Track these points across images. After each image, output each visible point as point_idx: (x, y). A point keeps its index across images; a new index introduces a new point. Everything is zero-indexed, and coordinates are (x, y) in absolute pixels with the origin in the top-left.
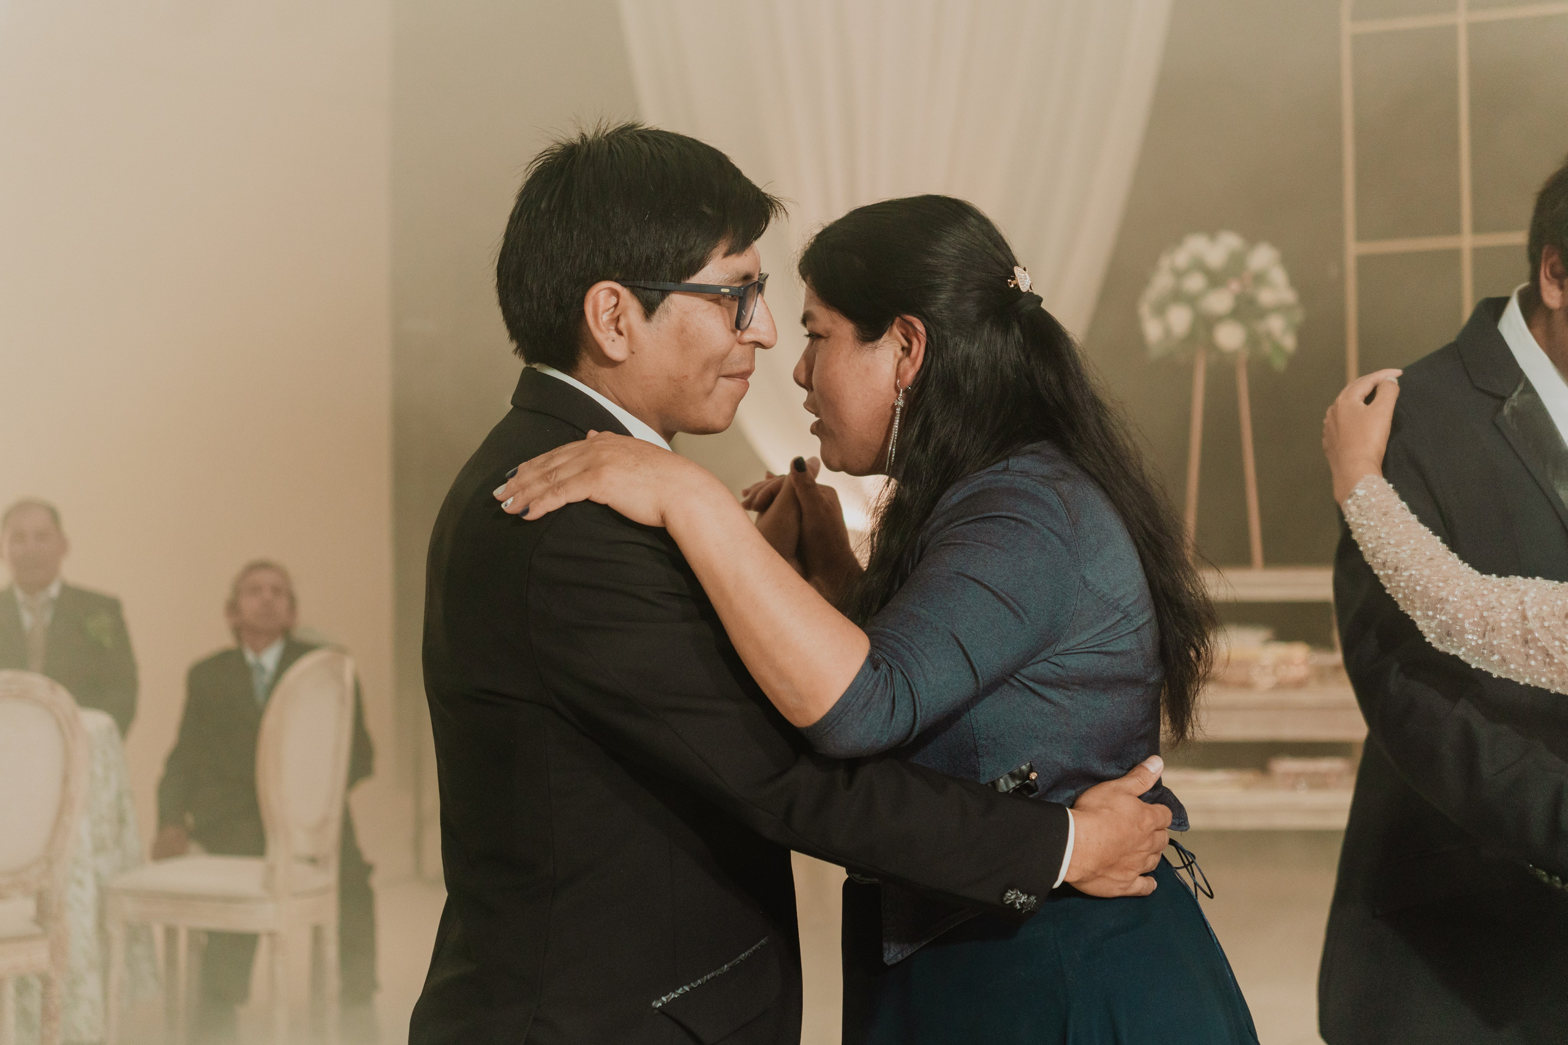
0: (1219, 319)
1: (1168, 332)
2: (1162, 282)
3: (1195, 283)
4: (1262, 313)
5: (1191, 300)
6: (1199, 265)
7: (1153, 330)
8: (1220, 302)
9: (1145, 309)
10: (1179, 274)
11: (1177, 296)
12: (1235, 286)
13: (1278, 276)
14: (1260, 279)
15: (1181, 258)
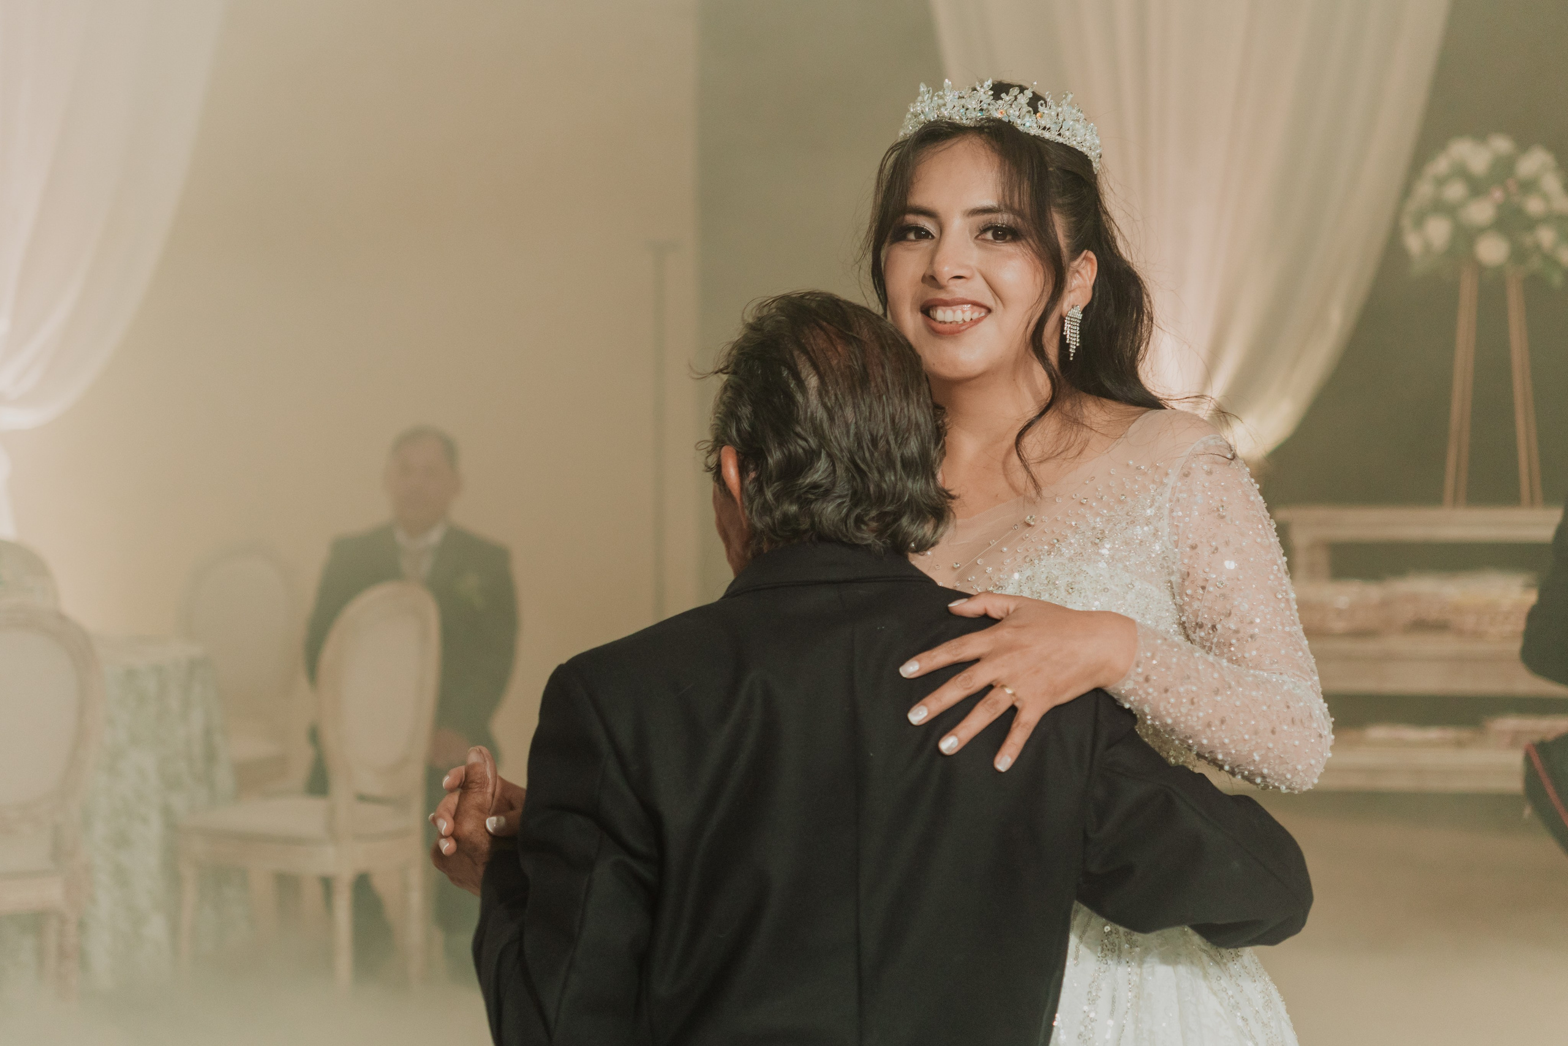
0: (1481, 231)
1: (1427, 247)
2: (1424, 190)
3: (1455, 191)
4: (1531, 224)
5: (1449, 210)
6: (1461, 172)
7: (1413, 243)
8: (1481, 212)
9: (1407, 222)
10: (1441, 182)
11: (1439, 207)
12: (1498, 194)
13: (1551, 183)
14: (1529, 186)
15: (1441, 165)
